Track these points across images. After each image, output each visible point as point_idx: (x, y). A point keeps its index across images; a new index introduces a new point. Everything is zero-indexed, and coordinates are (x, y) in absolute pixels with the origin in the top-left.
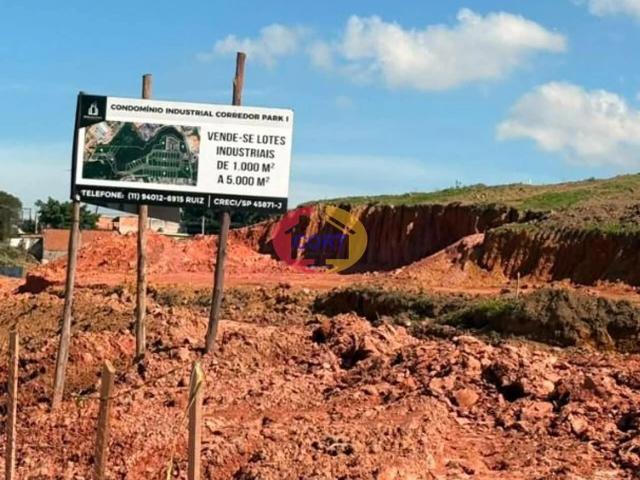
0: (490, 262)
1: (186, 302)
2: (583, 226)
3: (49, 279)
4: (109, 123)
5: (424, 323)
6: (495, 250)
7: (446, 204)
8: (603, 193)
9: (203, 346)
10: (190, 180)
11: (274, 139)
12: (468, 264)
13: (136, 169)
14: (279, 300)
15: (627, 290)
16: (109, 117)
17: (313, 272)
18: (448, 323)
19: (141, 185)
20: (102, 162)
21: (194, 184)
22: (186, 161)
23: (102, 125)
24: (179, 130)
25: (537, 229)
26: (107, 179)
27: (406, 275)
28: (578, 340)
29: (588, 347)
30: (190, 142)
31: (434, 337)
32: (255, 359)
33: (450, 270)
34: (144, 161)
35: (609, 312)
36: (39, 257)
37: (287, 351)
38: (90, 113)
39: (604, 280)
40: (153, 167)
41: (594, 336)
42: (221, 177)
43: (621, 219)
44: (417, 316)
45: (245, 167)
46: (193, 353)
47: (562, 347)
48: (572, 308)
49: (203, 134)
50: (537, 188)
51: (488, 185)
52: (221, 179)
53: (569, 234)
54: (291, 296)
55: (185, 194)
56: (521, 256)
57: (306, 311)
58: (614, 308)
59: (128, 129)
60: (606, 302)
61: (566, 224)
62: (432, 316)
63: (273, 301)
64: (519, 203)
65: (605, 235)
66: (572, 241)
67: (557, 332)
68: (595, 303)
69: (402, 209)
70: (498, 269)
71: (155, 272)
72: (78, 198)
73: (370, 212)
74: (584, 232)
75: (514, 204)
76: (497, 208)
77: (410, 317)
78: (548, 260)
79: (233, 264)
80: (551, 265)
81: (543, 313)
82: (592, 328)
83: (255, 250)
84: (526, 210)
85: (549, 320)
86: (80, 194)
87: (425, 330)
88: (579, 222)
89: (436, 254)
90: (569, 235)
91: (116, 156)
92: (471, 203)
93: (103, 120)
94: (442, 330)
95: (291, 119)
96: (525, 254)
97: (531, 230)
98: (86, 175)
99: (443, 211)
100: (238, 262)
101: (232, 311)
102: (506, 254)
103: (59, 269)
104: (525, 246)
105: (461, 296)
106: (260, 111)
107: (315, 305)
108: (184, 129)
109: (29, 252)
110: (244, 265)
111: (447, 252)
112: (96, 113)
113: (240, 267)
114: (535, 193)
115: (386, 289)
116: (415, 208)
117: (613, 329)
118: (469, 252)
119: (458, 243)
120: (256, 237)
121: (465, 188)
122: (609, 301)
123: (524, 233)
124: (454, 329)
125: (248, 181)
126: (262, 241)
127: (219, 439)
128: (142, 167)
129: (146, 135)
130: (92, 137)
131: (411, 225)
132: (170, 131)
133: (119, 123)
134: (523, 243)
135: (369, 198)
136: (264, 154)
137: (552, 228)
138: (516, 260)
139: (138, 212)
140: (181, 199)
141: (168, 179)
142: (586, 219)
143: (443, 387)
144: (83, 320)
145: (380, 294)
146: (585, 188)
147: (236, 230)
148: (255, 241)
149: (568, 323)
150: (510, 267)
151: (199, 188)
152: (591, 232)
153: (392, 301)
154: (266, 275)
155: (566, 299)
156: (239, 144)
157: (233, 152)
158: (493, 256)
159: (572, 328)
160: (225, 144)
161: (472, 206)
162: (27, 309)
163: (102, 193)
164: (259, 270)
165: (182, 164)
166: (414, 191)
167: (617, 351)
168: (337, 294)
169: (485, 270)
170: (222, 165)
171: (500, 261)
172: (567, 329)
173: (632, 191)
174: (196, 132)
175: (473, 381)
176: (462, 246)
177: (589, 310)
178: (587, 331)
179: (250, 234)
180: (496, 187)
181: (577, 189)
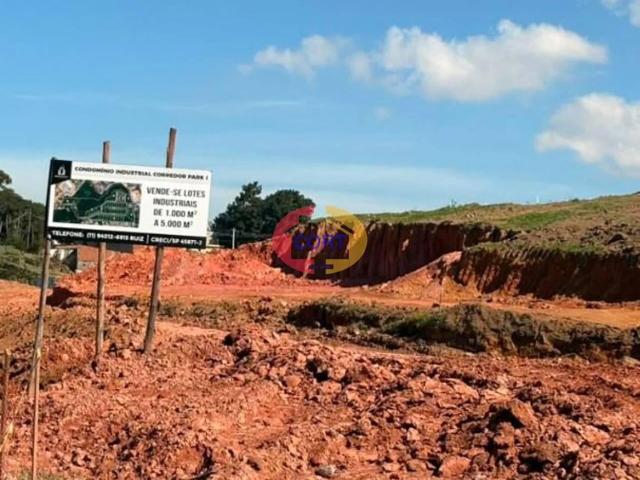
0: (465, 278)
1: (183, 313)
2: (548, 246)
3: (73, 290)
4: (73, 181)
5: (369, 332)
6: (470, 267)
7: (438, 223)
8: (580, 214)
9: (142, 347)
10: (133, 224)
11: (197, 193)
12: (445, 279)
13: (92, 215)
14: (261, 312)
15: (579, 305)
16: (73, 176)
17: (317, 284)
18: (388, 332)
19: (96, 227)
20: (68, 209)
21: (137, 226)
22: (131, 209)
23: (68, 182)
24: (126, 186)
25: (508, 249)
26: (71, 222)
27: (389, 290)
28: (488, 347)
29: (496, 353)
30: (134, 195)
31: (374, 345)
32: (179, 358)
33: (429, 285)
34: (99, 209)
35: (514, 323)
36: (73, 267)
37: (204, 352)
38: (59, 173)
39: (561, 294)
40: (105, 214)
41: (501, 343)
42: (156, 221)
43: (582, 239)
44: (366, 326)
45: (176, 213)
46: (135, 354)
47: (473, 352)
48: (484, 320)
49: (144, 189)
50: (524, 208)
51: (481, 204)
52: (156, 223)
53: (535, 252)
54: (271, 308)
55: (129, 234)
56: (493, 272)
57: (280, 322)
58: (518, 320)
59: (87, 185)
60: (511, 315)
61: (533, 243)
62: (376, 326)
63: (256, 313)
64: (504, 223)
65: (564, 255)
66: (537, 258)
67: (471, 340)
68: (503, 316)
69: (399, 227)
70: (472, 284)
71: (172, 284)
72: (50, 236)
73: (371, 230)
74: (547, 251)
75: (499, 224)
76: (483, 227)
77: (360, 328)
78: (515, 277)
79: (244, 277)
80: (518, 281)
81: (461, 324)
82: (499, 338)
83: (267, 264)
84: (508, 230)
85: (465, 330)
86: (51, 234)
87: (369, 338)
88: (544, 242)
89: (419, 270)
90: (535, 254)
91: (78, 206)
92: (462, 222)
93: (69, 178)
94: (381, 338)
95: (209, 178)
96: (496, 270)
97: (502, 249)
98: (56, 219)
99: (436, 229)
100: (248, 275)
101: (219, 321)
102: (479, 270)
103: (83, 281)
104: (497, 263)
105: (404, 309)
106: (187, 172)
107: (288, 317)
108: (130, 185)
109: (64, 262)
110: (255, 278)
111: (428, 268)
112: (64, 173)
113: (251, 280)
114: (522, 213)
115: (346, 302)
116: (411, 226)
117: (516, 338)
118: (448, 269)
119: (438, 261)
120: (269, 252)
121: (460, 207)
122: (514, 315)
123: (495, 251)
124: (390, 337)
125: (178, 224)
126: (274, 255)
127: (120, 408)
128: (98, 213)
129: (101, 190)
130: (61, 191)
131: (407, 242)
132: (119, 187)
133: (81, 181)
134: (494, 261)
135: (372, 215)
136: (188, 204)
137: (521, 247)
138: (488, 276)
139: (99, 246)
140: (127, 238)
141: (117, 223)
142: (551, 240)
143: (278, 374)
144: (71, 328)
145: (339, 307)
146: (567, 208)
147: (251, 244)
148: (268, 255)
149: (480, 333)
150: (483, 282)
151: (141, 229)
152: (553, 251)
153: (347, 313)
154: (273, 288)
155: (480, 313)
156: (170, 196)
157: (166, 202)
158: (468, 272)
159: (483, 337)
160: (159, 196)
161: (462, 225)
162: (32, 319)
163: (68, 233)
164: (268, 283)
165: (127, 211)
166: (412, 209)
167: (519, 356)
168: (306, 307)
169: (460, 285)
170: (158, 212)
171: (474, 276)
172: (479, 338)
173: (606, 212)
174: (138, 188)
175: (299, 370)
176: (442, 263)
177: (498, 322)
178: (496, 340)
179: (263, 249)
180: (489, 206)
181: (559, 209)
